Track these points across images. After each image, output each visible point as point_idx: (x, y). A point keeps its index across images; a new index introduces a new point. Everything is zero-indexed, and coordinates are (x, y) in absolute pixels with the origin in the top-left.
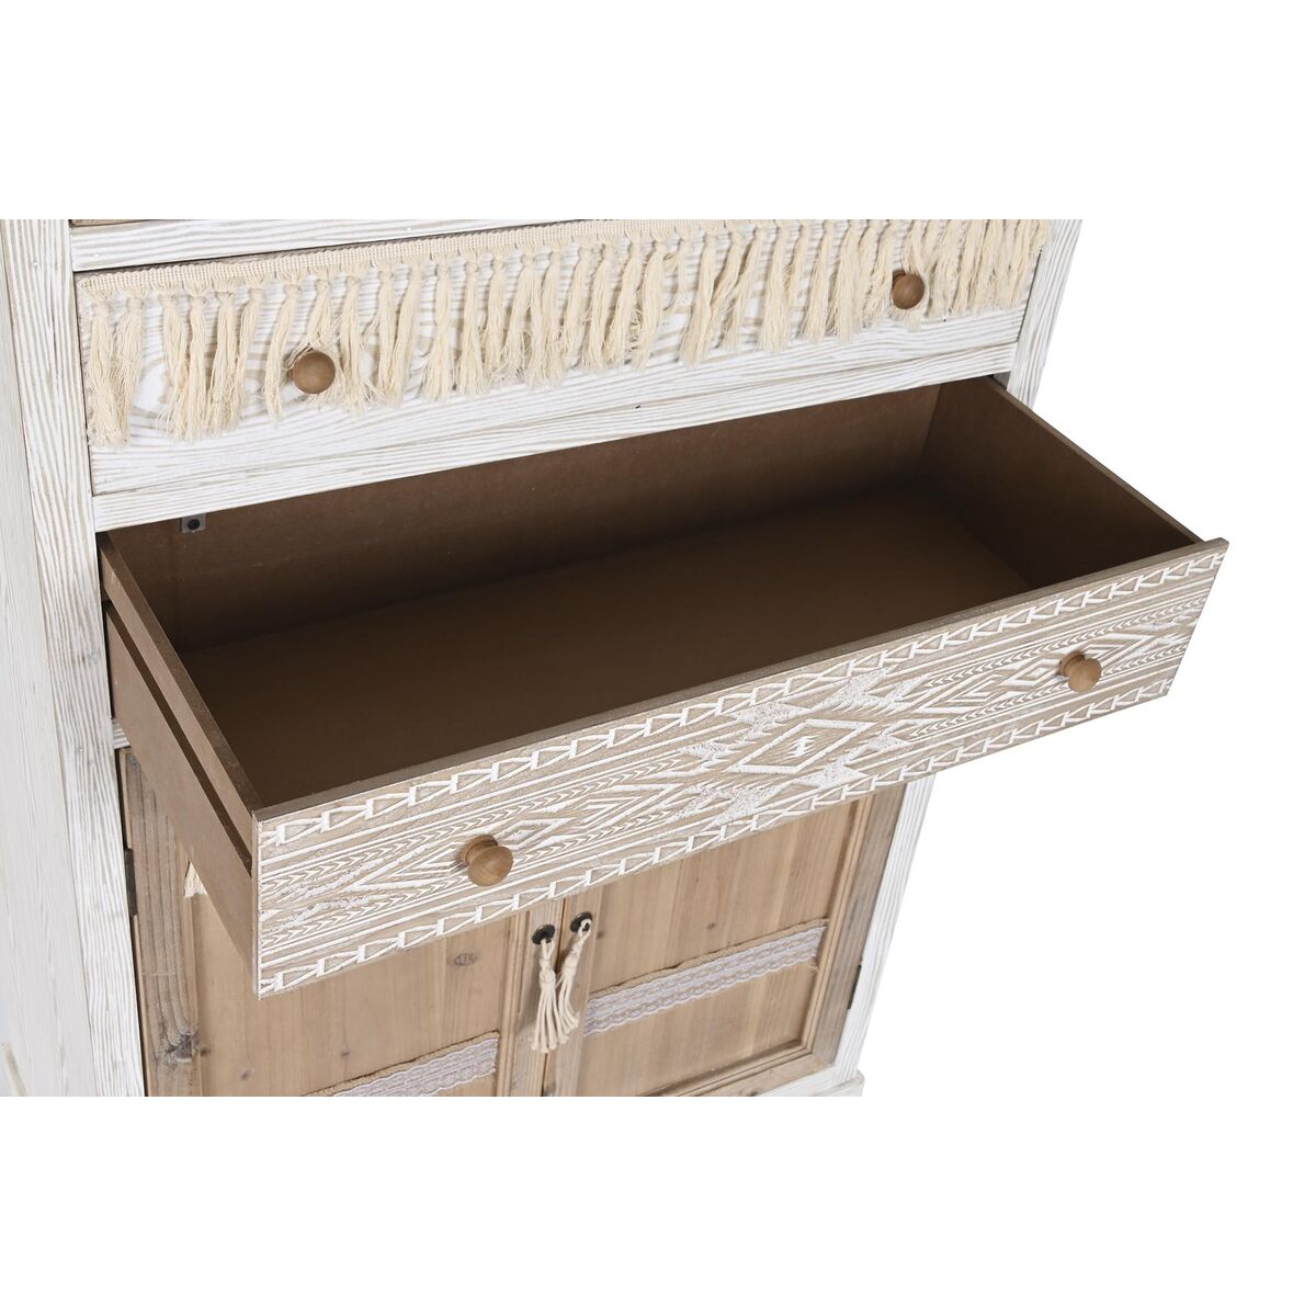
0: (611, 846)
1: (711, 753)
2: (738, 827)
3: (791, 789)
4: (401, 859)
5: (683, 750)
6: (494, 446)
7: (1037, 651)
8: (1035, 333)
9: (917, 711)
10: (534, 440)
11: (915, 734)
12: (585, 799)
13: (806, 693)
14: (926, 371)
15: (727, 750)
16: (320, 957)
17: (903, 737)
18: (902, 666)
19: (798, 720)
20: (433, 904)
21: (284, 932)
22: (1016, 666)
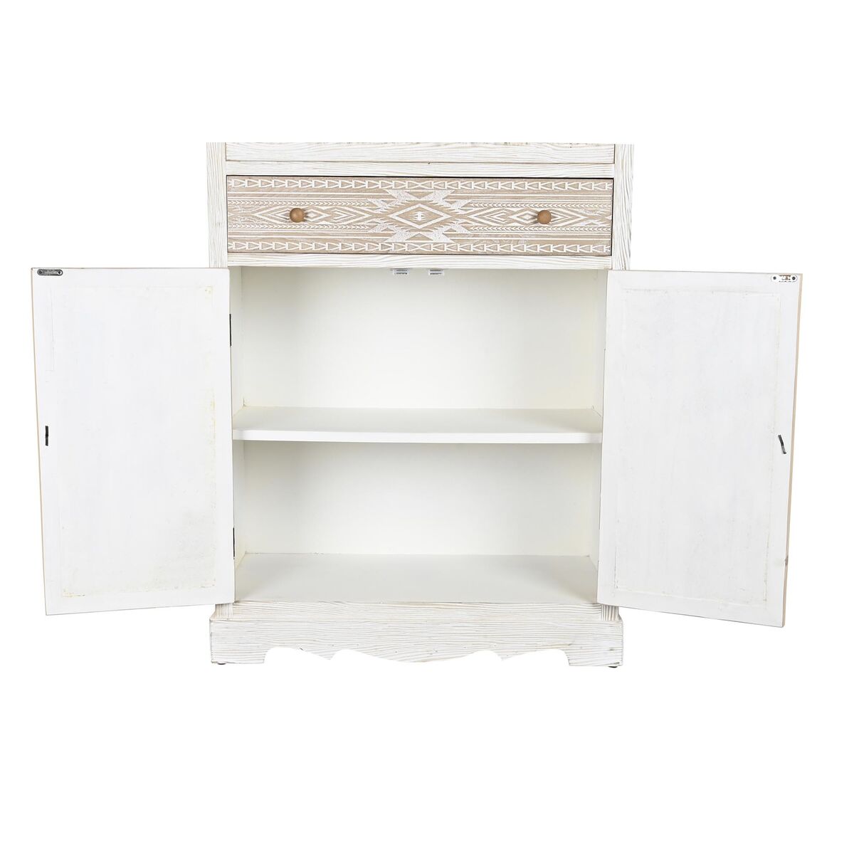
0: (347, 235)
1: (381, 206)
2: (400, 247)
3: (419, 236)
4: (272, 209)
5: (370, 200)
6: (369, 170)
7: (523, 205)
8: (623, 161)
9: (469, 217)
10: (386, 170)
11: (472, 228)
12: (334, 208)
13: (414, 191)
14: (567, 170)
15: (387, 206)
16: (247, 241)
17: (467, 228)
18: (456, 191)
19: (415, 203)
20: (285, 234)
21: (235, 224)
22: (515, 210)
